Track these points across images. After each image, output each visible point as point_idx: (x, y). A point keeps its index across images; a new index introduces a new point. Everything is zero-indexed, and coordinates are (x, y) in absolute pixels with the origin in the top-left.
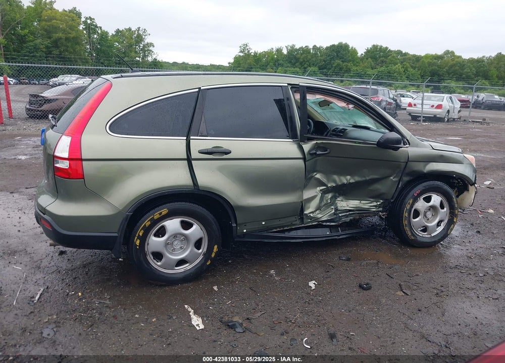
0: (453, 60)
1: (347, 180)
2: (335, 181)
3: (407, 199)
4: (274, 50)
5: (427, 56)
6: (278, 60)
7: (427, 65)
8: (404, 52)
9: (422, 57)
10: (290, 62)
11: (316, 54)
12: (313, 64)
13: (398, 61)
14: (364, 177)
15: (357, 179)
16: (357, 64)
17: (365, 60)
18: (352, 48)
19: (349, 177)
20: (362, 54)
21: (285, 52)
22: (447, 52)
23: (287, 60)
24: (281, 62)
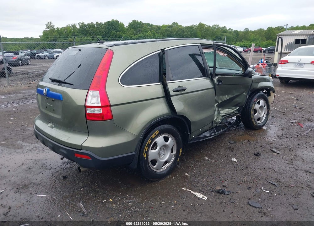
0: (178, 28)
1: (226, 98)
2: (221, 100)
3: (252, 104)
4: (71, 26)
5: (164, 26)
6: (74, 33)
7: (165, 31)
8: (151, 24)
9: (161, 27)
10: (83, 33)
11: (99, 28)
12: (98, 34)
13: (149, 30)
14: (233, 95)
15: (231, 96)
16: (125, 33)
17: (130, 30)
18: (120, 22)
19: (226, 96)
20: (127, 26)
21: (78, 27)
22: (174, 23)
23: (80, 32)
24: (77, 34)
